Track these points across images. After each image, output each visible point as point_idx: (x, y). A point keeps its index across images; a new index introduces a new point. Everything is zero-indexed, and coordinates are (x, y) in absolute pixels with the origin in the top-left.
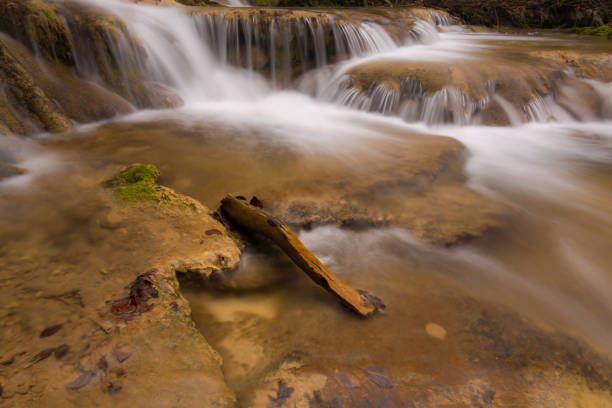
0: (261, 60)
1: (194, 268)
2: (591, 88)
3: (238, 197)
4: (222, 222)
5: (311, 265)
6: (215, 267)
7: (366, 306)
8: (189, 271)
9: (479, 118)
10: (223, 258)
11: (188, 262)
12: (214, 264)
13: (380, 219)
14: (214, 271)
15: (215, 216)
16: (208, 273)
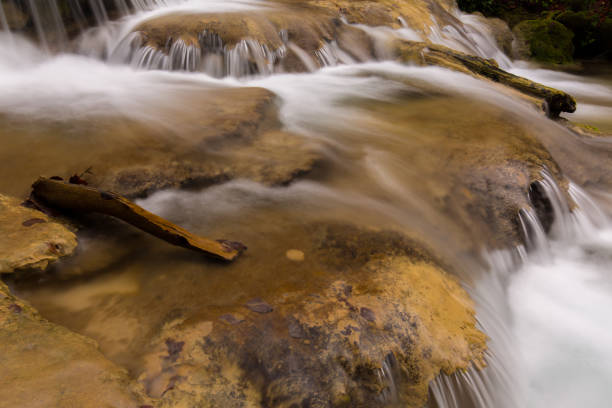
0: (19, 18)
1: (24, 264)
2: (363, 33)
3: (53, 178)
4: (40, 210)
5: (164, 228)
6: (50, 257)
7: (229, 251)
8: (17, 270)
9: (280, 67)
10: (57, 246)
11: (13, 259)
12: (47, 254)
13: (217, 173)
14: (50, 261)
15: (28, 204)
16: (44, 266)
